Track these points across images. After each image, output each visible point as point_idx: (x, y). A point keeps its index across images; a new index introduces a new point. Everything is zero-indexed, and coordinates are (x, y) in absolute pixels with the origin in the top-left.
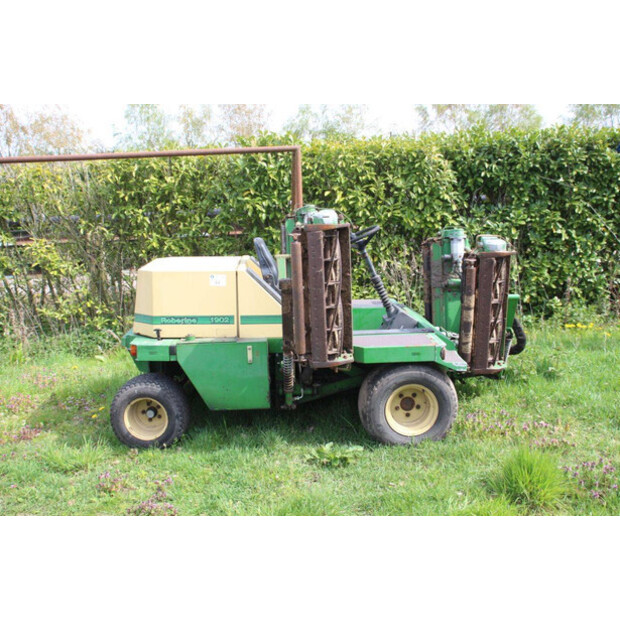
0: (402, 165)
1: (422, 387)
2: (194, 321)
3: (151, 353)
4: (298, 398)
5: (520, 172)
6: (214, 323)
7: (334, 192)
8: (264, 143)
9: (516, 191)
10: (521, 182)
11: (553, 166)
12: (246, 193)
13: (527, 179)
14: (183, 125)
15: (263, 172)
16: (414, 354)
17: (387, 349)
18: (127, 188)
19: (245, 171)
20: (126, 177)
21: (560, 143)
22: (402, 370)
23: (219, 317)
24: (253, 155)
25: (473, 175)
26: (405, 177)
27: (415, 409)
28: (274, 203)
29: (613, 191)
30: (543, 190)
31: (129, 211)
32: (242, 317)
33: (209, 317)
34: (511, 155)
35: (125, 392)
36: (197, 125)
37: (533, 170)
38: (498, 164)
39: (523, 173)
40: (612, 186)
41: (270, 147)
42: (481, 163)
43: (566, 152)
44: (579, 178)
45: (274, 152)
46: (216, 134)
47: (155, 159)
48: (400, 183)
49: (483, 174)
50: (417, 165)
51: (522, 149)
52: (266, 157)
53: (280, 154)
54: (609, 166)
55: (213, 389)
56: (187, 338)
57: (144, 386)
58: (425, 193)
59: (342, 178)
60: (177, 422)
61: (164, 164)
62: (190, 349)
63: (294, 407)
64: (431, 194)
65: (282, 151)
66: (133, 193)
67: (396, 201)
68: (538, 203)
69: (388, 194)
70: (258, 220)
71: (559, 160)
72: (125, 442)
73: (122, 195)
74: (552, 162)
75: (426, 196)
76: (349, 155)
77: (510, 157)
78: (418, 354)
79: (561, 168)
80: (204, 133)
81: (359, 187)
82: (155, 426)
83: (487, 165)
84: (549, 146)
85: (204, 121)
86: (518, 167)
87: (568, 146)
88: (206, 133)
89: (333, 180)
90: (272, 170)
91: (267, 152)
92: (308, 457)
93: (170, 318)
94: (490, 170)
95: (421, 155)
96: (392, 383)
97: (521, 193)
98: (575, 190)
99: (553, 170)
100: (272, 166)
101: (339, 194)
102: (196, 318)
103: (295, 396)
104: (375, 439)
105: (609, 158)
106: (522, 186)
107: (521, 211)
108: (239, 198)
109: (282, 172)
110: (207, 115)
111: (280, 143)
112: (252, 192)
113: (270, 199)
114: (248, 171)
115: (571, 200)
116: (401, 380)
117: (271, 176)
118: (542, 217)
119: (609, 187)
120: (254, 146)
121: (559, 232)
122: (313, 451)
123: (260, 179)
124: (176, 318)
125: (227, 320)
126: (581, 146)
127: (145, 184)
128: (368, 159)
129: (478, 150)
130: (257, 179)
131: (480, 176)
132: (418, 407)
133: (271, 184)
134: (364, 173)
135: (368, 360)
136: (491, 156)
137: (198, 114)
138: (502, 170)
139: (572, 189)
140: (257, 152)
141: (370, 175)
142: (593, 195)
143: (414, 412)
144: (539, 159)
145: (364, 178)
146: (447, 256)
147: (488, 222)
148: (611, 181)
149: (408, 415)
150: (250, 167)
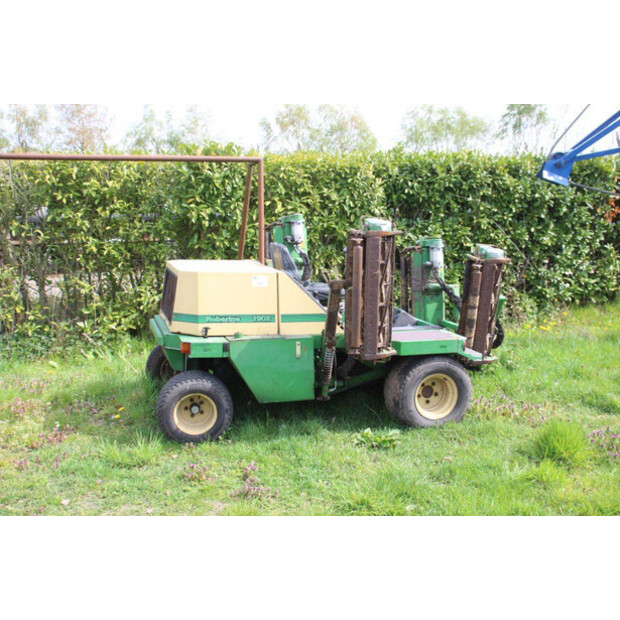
0: (336, 181)
1: (445, 376)
2: (238, 319)
3: (205, 350)
4: (332, 390)
5: (437, 191)
6: (256, 321)
7: (274, 202)
8: (207, 152)
9: (433, 207)
10: (438, 199)
11: (465, 187)
12: (191, 200)
13: (442, 197)
14: (15, 124)
15: (209, 180)
16: (442, 347)
17: (419, 343)
18: (65, 190)
19: (190, 179)
20: (64, 179)
21: (469, 167)
22: (430, 361)
23: (261, 316)
24: (199, 164)
25: (396, 192)
26: (338, 191)
27: (433, 396)
28: (218, 211)
29: (511, 210)
30: (455, 207)
31: (68, 213)
32: (283, 316)
33: (253, 316)
34: (429, 175)
35: (176, 389)
36: (32, 126)
37: (448, 189)
38: (419, 182)
39: (439, 191)
40: (511, 206)
41: (213, 157)
42: (405, 182)
43: (475, 175)
44: (484, 198)
45: (219, 162)
46: (53, 136)
47: (96, 162)
48: (334, 196)
49: (406, 191)
50: (349, 181)
51: (439, 170)
52: (211, 166)
53: (224, 163)
54: (508, 189)
55: (262, 383)
56: (236, 335)
57: (195, 382)
58: (356, 206)
59: (282, 189)
60: (227, 416)
61: (104, 167)
62: (243, 346)
63: (329, 398)
64: (362, 207)
65: (226, 161)
66: (71, 196)
67: (330, 213)
68: (451, 219)
69: (324, 207)
70: (201, 226)
71: (469, 181)
72: (173, 438)
73: (59, 198)
74: (464, 183)
75: (357, 209)
76: (290, 168)
77: (428, 177)
78: (444, 347)
79: (471, 189)
80: (40, 134)
81: (297, 199)
82: (196, 422)
83: (410, 184)
84: (460, 168)
85: (39, 121)
86: (436, 185)
87: (477, 169)
88: (42, 134)
89: (272, 190)
90: (217, 178)
91: (210, 161)
92: (356, 442)
93: (215, 317)
94: (412, 188)
95: (354, 171)
96: (422, 372)
97: (437, 210)
98: (482, 208)
99: (464, 190)
100: (217, 175)
101: (279, 204)
102: (239, 316)
103: (330, 388)
104: (406, 423)
105: (508, 182)
106: (438, 203)
107: (438, 225)
108: (184, 205)
109: (227, 181)
110: (43, 115)
111: (224, 153)
112: (198, 199)
113: (213, 207)
114: (193, 179)
115: (478, 217)
116: (430, 370)
117: (217, 185)
118: (454, 231)
119: (507, 207)
120: (199, 155)
121: (468, 245)
122: (359, 436)
123: (205, 187)
124: (221, 317)
125: (269, 318)
126: (486, 169)
127: (85, 187)
128: (306, 172)
129: (402, 169)
130: (202, 186)
131: (404, 193)
132: (436, 394)
133: (216, 192)
134: (302, 185)
135: (404, 352)
136: (412, 175)
137: (32, 113)
138: (422, 189)
139: (479, 207)
140: (202, 161)
141: (308, 187)
142: (495, 213)
143: (433, 399)
144: (453, 180)
145: (302, 190)
146: (428, 263)
147: (410, 235)
148: (509, 202)
149: (428, 402)
150: (196, 175)
